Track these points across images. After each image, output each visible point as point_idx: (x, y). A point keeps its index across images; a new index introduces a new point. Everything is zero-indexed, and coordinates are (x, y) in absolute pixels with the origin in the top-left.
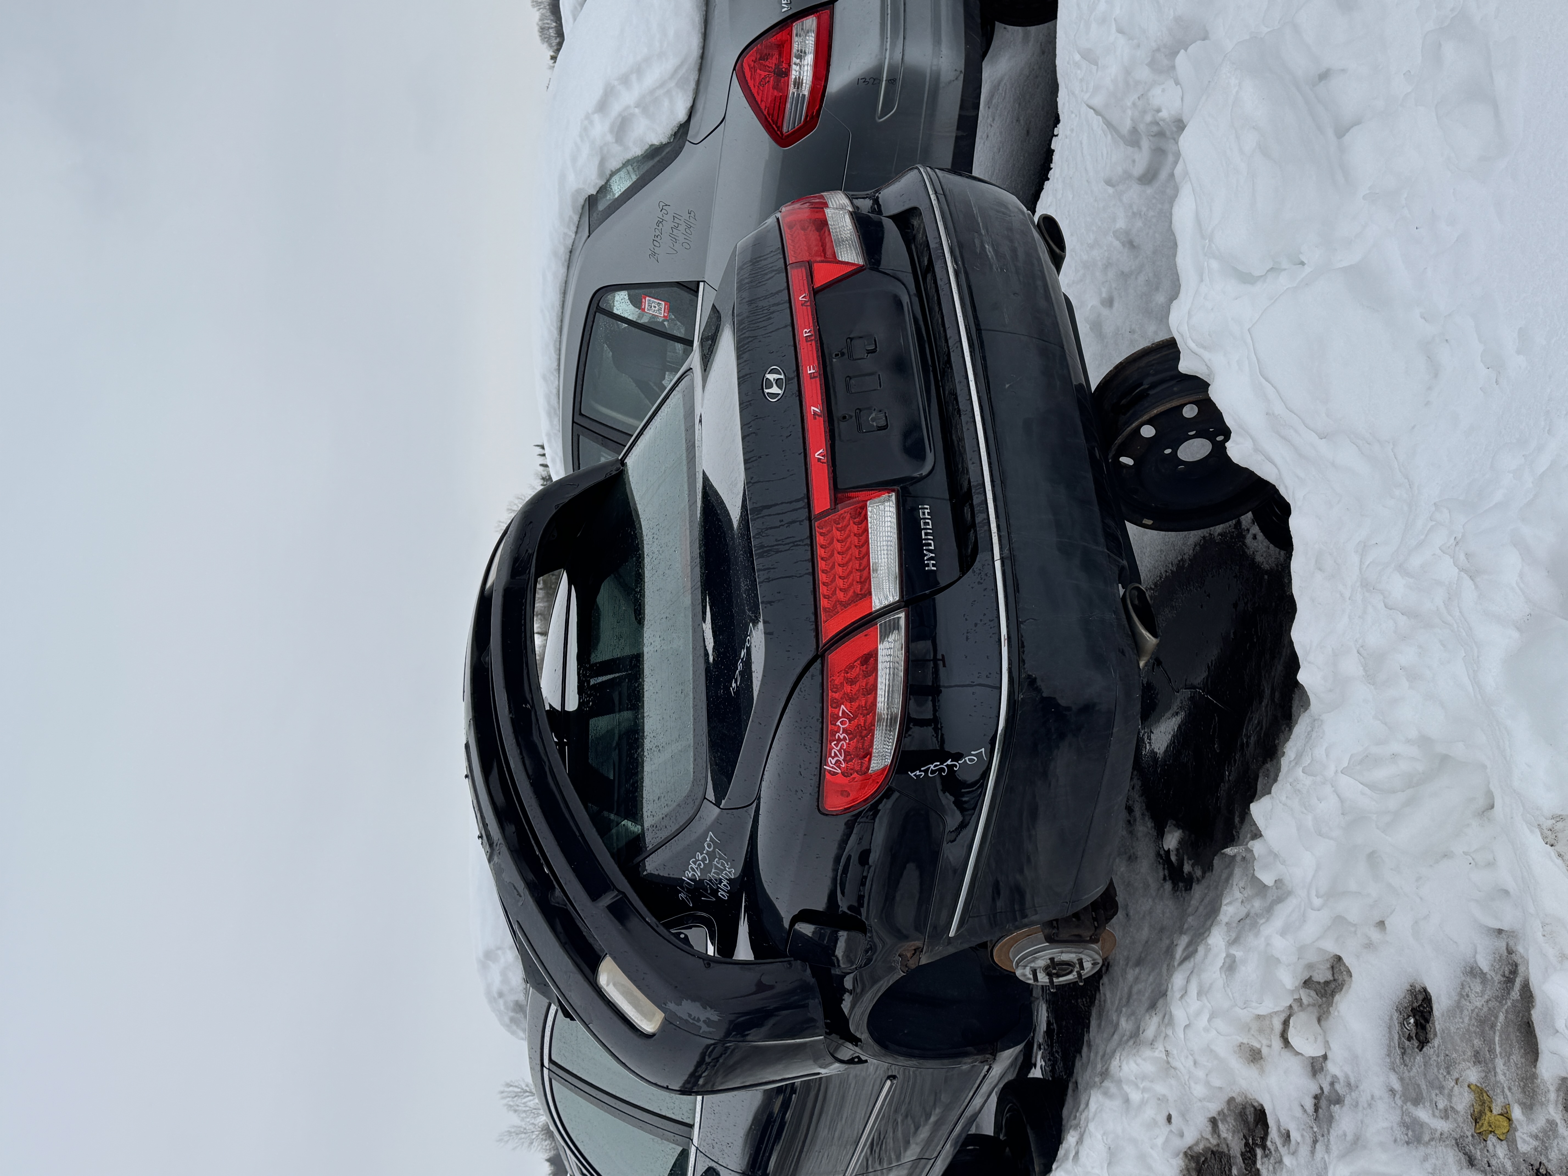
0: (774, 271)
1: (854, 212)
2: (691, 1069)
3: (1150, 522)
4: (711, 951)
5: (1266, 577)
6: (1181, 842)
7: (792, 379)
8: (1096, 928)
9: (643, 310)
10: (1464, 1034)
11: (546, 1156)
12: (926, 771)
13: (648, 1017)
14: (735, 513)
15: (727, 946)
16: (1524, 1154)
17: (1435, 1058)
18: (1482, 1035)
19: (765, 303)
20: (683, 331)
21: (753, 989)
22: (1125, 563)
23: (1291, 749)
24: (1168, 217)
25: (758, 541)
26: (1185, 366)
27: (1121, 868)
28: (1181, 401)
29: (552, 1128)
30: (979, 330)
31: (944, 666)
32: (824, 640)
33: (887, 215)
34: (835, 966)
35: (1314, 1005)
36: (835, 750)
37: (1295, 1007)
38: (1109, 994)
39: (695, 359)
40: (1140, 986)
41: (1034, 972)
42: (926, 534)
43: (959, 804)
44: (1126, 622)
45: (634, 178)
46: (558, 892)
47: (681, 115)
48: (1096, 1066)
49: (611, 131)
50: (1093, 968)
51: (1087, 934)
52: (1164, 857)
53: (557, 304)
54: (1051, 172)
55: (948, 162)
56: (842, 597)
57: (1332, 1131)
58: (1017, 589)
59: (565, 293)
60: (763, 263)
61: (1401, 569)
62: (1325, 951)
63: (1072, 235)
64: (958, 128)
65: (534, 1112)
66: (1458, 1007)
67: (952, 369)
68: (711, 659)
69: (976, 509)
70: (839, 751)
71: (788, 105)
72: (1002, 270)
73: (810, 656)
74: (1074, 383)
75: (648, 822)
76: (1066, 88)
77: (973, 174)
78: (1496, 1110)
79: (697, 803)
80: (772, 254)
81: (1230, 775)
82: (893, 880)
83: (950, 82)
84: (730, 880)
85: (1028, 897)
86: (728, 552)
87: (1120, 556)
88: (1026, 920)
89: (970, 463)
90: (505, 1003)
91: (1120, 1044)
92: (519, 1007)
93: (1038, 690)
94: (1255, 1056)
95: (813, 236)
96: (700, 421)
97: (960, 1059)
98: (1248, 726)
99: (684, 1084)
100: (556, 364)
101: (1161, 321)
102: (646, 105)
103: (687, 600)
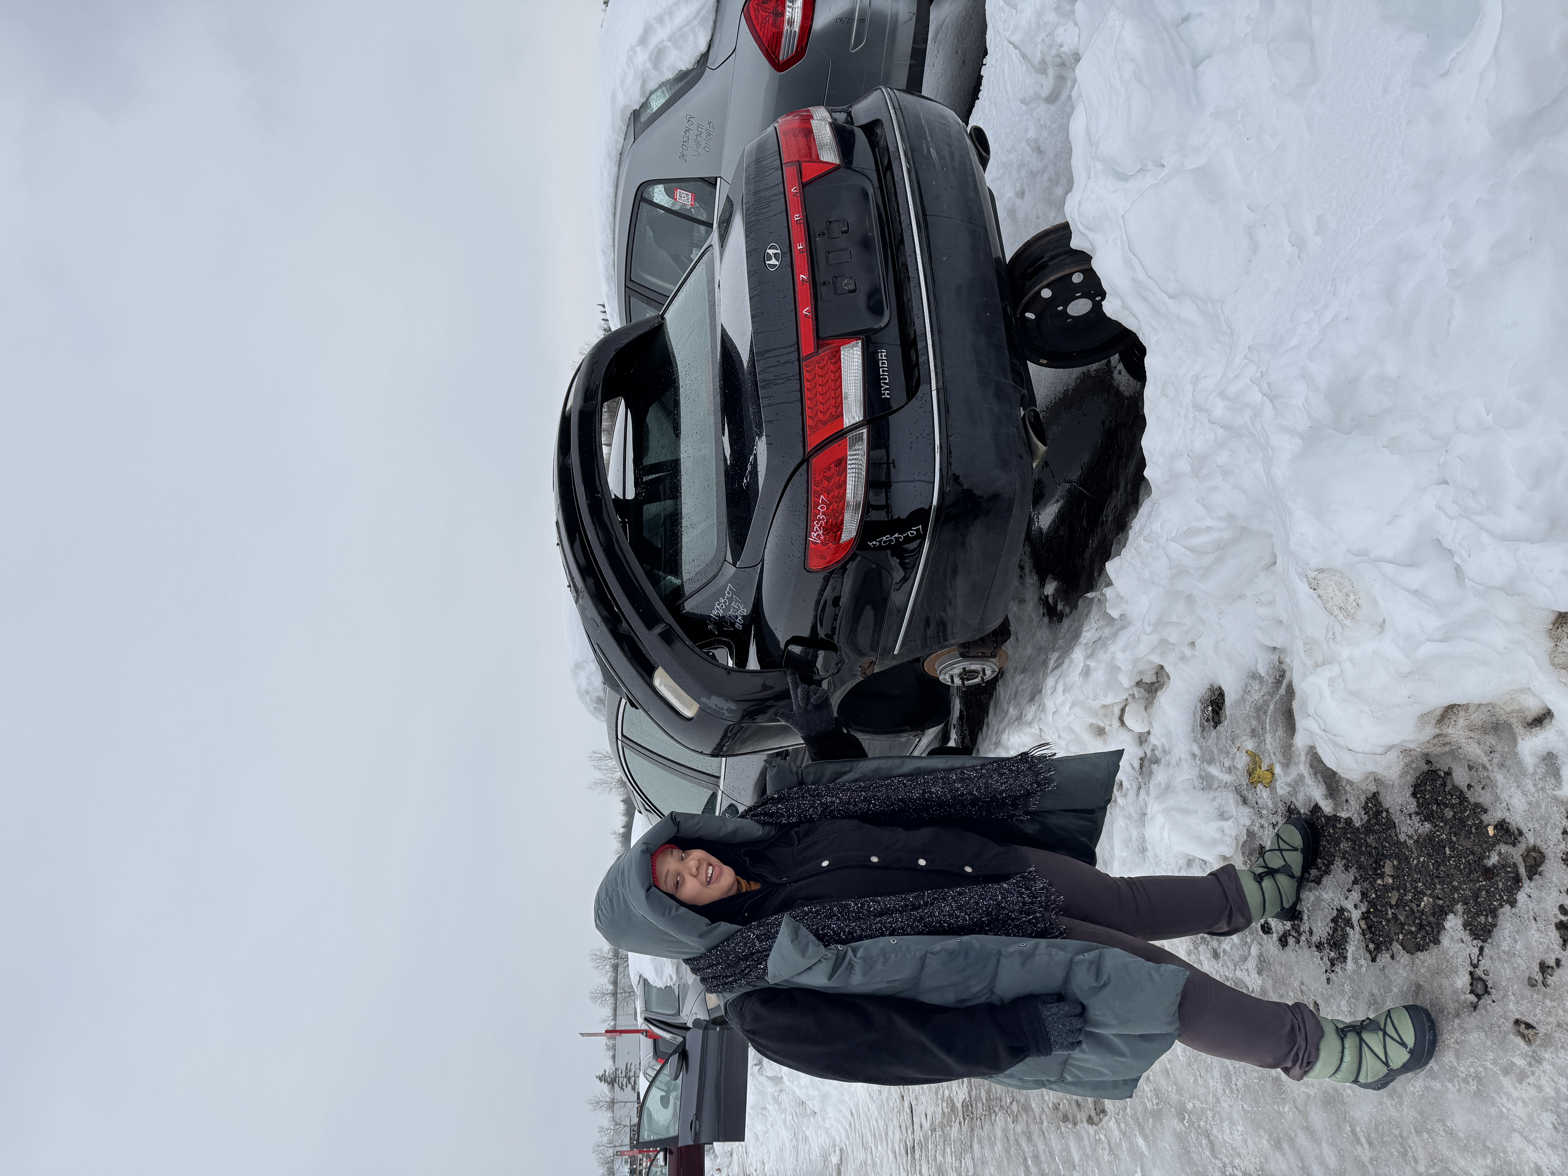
0: (773, 169)
1: (833, 123)
2: (718, 740)
3: (1045, 362)
4: (731, 663)
5: (1126, 401)
6: (1057, 590)
7: (787, 253)
8: (995, 648)
9: (676, 199)
10: (1245, 717)
11: (621, 798)
12: (880, 542)
13: (689, 707)
14: (745, 357)
15: (741, 660)
16: (1281, 796)
17: (1224, 733)
18: (1258, 718)
19: (766, 194)
20: (705, 216)
21: (760, 689)
22: (1025, 391)
23: (1137, 524)
24: (1065, 129)
25: (761, 376)
26: (1075, 244)
27: (1014, 608)
28: (1072, 270)
29: (625, 779)
30: (924, 215)
31: (894, 467)
32: (808, 449)
33: (858, 125)
34: (815, 673)
35: (1143, 698)
36: (817, 527)
37: (1130, 700)
38: (1003, 692)
39: (714, 237)
40: (1024, 686)
41: (952, 678)
42: (883, 371)
43: (903, 565)
44: (1024, 435)
45: (668, 96)
46: (624, 624)
47: (703, 48)
48: (992, 738)
49: (650, 60)
50: (992, 674)
51: (988, 652)
52: (1044, 600)
53: (612, 195)
54: (981, 93)
55: (903, 84)
56: (822, 417)
57: (1151, 781)
58: (947, 411)
59: (617, 187)
60: (765, 162)
61: (1222, 395)
62: (1152, 662)
63: (995, 142)
64: (912, 58)
65: (612, 770)
66: (1243, 700)
67: (904, 245)
68: (729, 462)
69: (920, 353)
70: (820, 527)
71: (783, 40)
72: (943, 168)
73: (798, 461)
74: (994, 256)
75: (686, 576)
76: (993, 27)
77: (923, 94)
78: (1264, 767)
79: (720, 564)
80: (772, 155)
81: (1093, 542)
82: (856, 617)
83: (905, 22)
84: (743, 616)
85: (949, 627)
86: (740, 384)
87: (1023, 387)
88: (947, 643)
89: (916, 317)
90: (591, 698)
91: (1008, 724)
92: (600, 701)
93: (960, 484)
94: (1100, 732)
95: (802, 141)
96: (719, 286)
97: (900, 734)
98: (1107, 509)
99: (713, 750)
100: (612, 241)
101: (1059, 209)
102: (677, 39)
103: (712, 420)
